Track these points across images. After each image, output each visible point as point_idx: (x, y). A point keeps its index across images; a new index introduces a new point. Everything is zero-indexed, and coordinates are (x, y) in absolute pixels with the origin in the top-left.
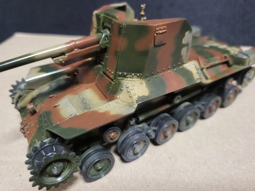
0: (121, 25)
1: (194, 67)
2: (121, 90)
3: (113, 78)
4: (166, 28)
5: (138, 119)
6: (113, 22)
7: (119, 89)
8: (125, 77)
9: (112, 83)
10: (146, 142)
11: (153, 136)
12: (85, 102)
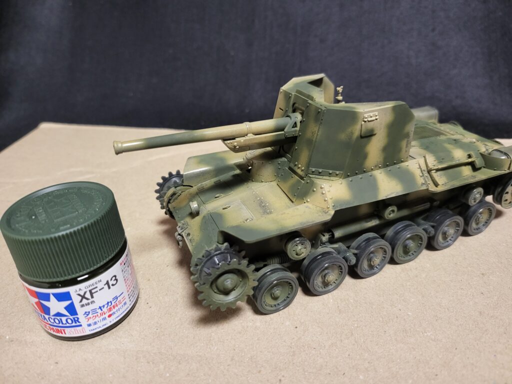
0: (320, 108)
1: (418, 167)
2: (314, 191)
3: (303, 176)
4: (377, 114)
5: (333, 235)
6: (309, 103)
7: (311, 190)
8: (320, 174)
9: (302, 182)
10: (341, 269)
11: (353, 261)
12: (263, 205)
